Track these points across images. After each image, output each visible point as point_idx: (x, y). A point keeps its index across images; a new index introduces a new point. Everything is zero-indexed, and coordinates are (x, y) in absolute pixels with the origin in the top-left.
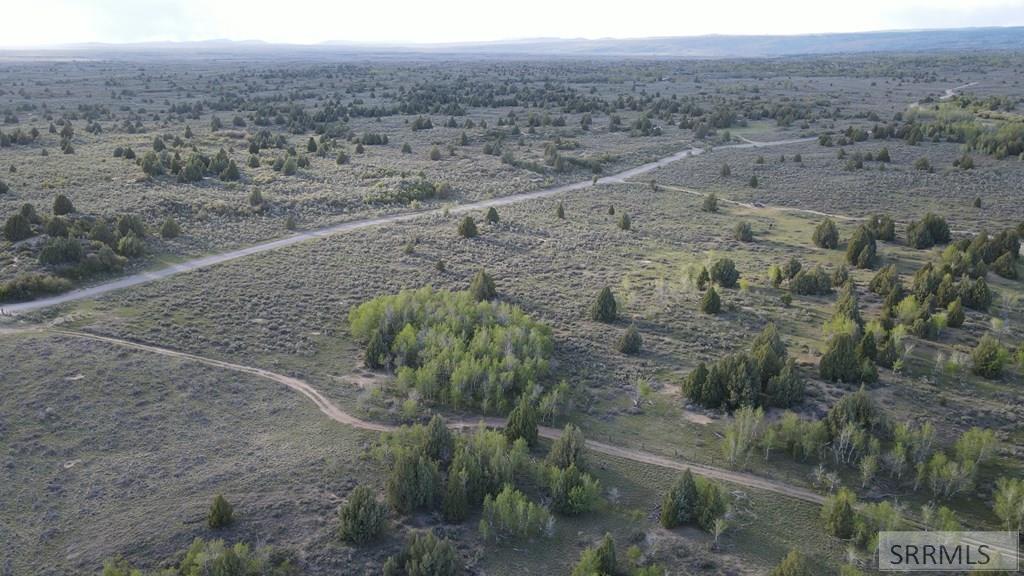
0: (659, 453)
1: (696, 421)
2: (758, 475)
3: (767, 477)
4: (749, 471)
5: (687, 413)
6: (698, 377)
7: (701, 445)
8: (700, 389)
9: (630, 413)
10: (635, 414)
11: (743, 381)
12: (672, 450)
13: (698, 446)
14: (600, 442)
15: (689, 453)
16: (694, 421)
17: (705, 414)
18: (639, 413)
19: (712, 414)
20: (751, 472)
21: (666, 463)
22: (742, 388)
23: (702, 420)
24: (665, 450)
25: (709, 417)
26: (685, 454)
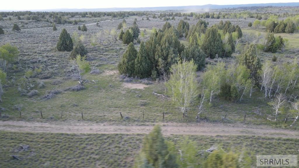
0: (101, 120)
1: (134, 88)
2: (215, 121)
3: (225, 122)
4: (204, 119)
5: (126, 84)
6: (130, 55)
7: (144, 105)
8: (133, 64)
9: (73, 90)
10: (78, 90)
11: (168, 49)
12: (116, 114)
13: (142, 105)
14: (29, 121)
15: (135, 113)
16: (132, 88)
17: (140, 82)
18: (82, 89)
19: (146, 81)
20: (206, 119)
21: (110, 129)
22: (167, 55)
23: (140, 86)
24: (108, 115)
25: (144, 84)
26: (132, 115)
